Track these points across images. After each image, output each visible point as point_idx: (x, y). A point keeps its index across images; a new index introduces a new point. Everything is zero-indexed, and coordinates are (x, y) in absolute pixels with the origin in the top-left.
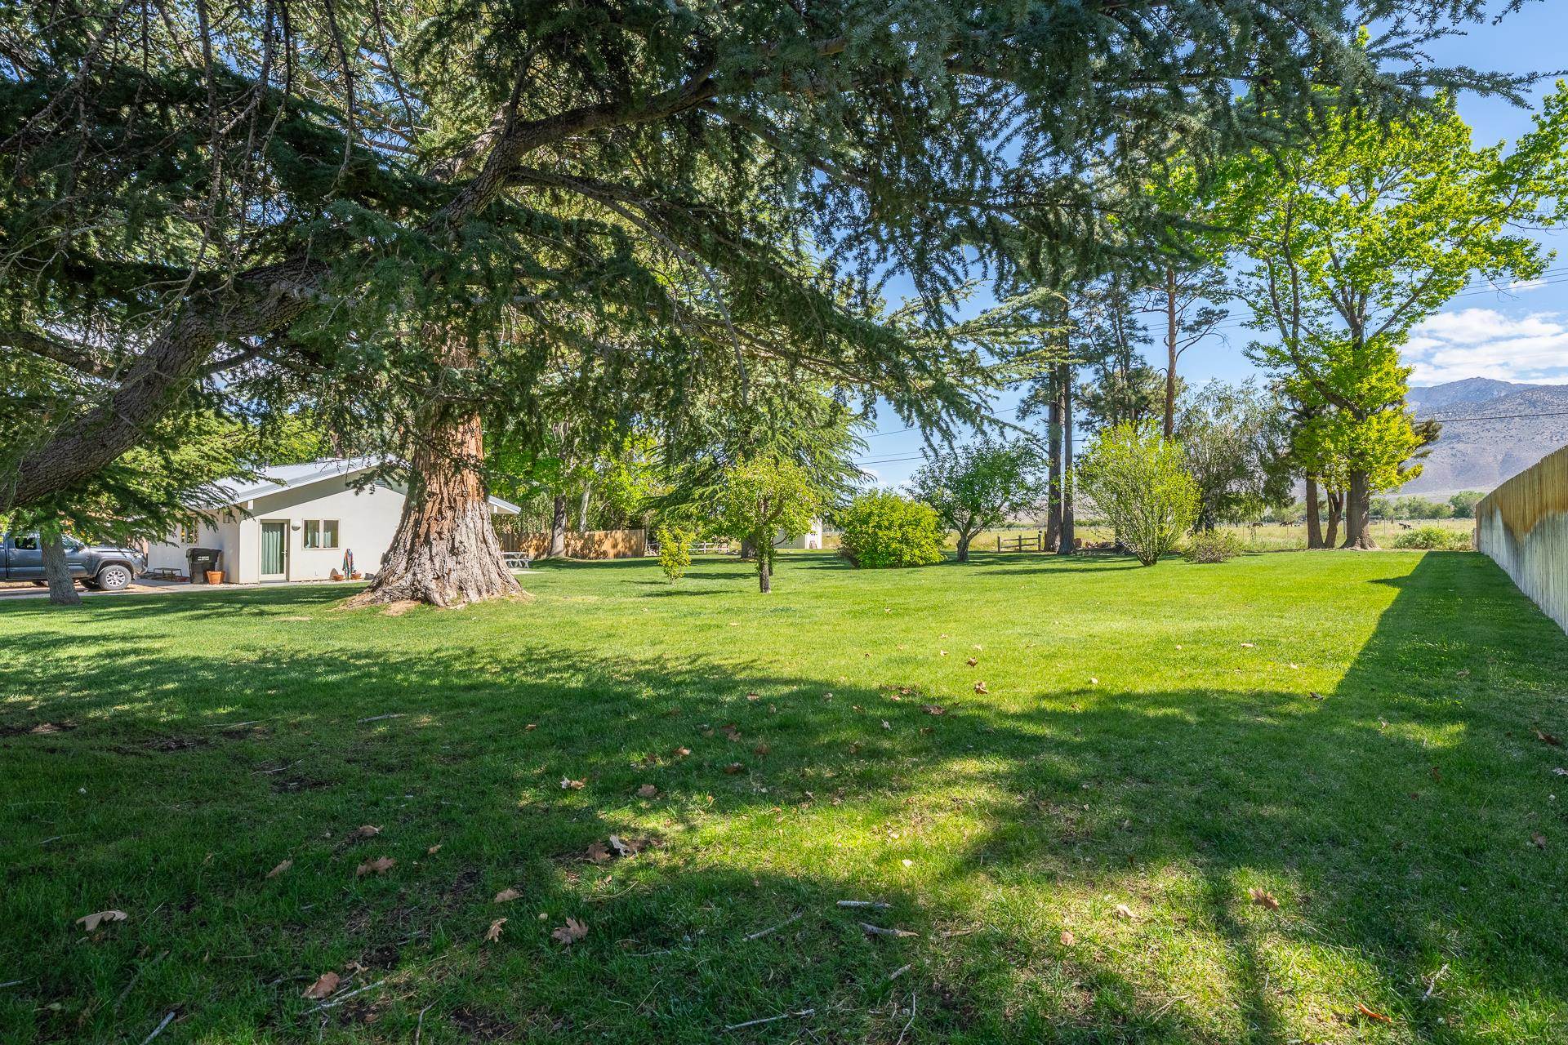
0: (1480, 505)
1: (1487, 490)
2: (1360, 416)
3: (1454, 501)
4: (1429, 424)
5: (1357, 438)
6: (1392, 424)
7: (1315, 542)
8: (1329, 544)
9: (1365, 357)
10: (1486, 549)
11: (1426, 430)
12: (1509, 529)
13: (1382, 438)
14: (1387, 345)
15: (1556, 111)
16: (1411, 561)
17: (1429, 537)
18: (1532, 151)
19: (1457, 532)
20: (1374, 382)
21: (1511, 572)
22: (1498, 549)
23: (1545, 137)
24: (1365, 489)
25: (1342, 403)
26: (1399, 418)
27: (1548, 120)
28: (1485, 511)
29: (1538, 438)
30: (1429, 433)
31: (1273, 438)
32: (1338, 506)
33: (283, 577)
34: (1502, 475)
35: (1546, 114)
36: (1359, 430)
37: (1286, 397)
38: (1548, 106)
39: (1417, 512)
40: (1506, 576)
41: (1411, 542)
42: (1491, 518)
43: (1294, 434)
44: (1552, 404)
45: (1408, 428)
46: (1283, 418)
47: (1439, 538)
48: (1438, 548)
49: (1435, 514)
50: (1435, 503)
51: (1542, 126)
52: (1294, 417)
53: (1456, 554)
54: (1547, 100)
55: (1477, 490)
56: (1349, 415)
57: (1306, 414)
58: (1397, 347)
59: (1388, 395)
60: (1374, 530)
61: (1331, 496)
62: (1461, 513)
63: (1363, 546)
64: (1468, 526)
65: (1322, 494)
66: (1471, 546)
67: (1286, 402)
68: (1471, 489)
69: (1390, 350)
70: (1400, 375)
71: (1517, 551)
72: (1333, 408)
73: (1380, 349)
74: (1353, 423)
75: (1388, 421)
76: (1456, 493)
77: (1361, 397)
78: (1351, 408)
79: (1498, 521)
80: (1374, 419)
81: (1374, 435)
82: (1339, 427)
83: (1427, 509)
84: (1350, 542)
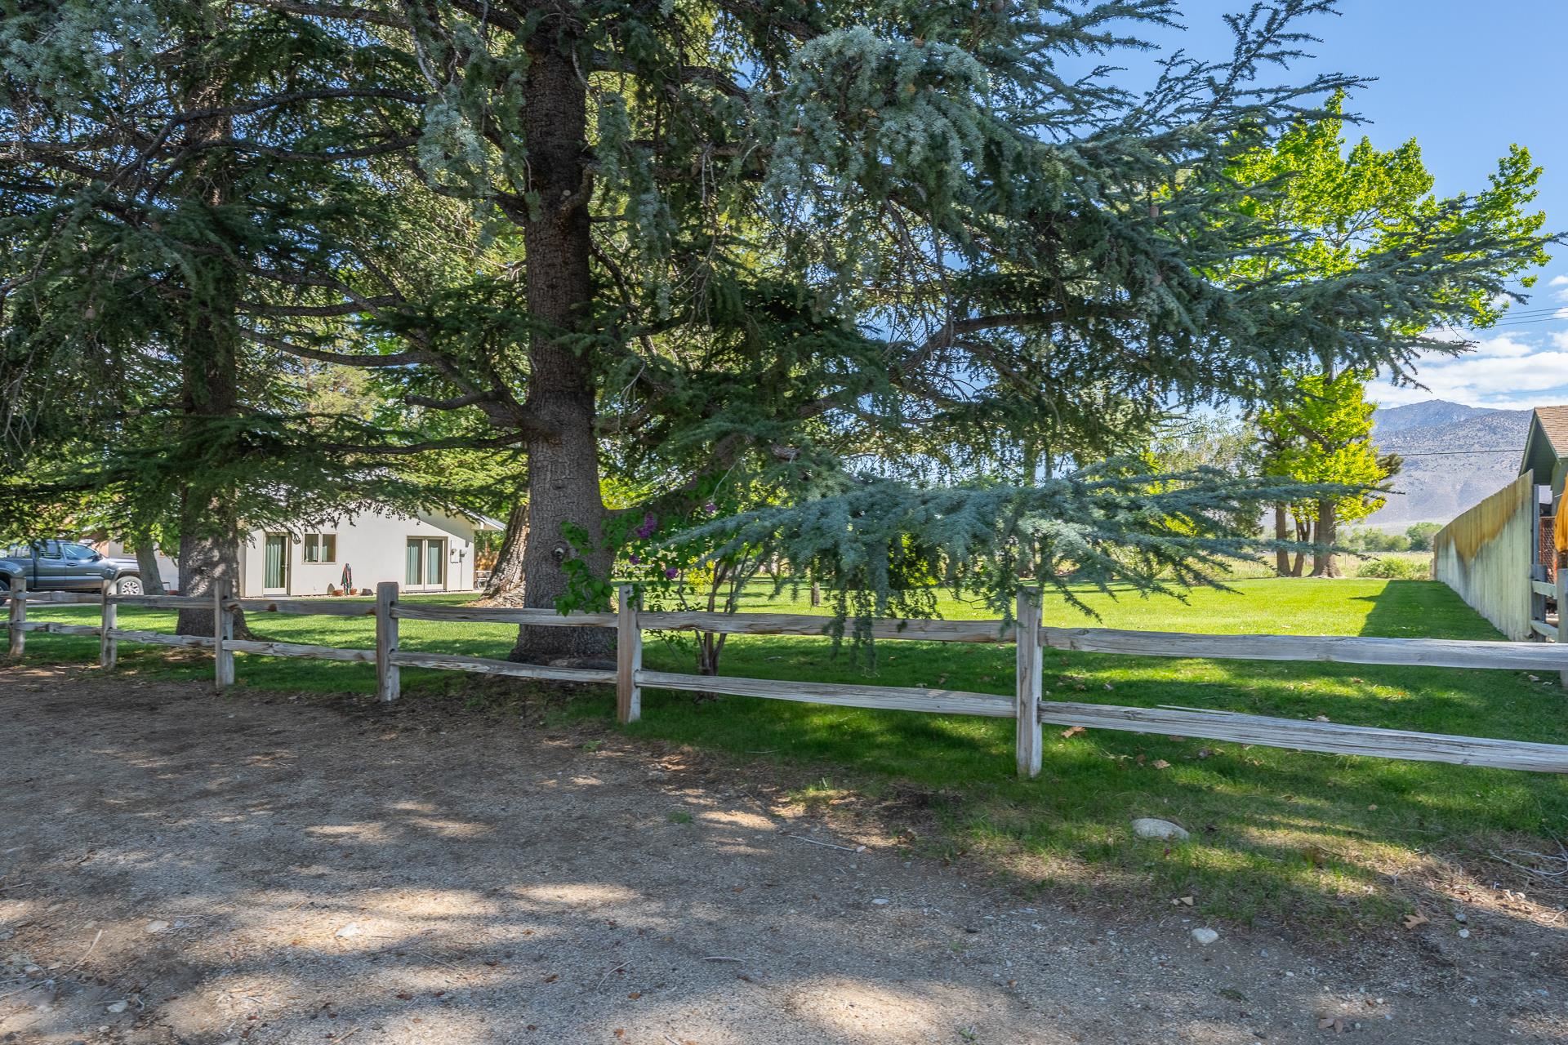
0: (1437, 537)
1: (1444, 521)
2: (1328, 448)
3: (1411, 533)
4: (1392, 457)
5: (1327, 470)
6: (1357, 458)
7: (1283, 570)
8: (1297, 573)
9: (1334, 392)
10: (1442, 578)
11: (1389, 464)
12: (1461, 557)
13: (1348, 471)
14: (1354, 381)
15: (1510, 172)
16: (1378, 586)
17: (1389, 568)
18: (1489, 208)
19: (1416, 564)
20: (1342, 416)
21: (1461, 593)
22: (1451, 575)
23: (1500, 196)
24: (1333, 519)
25: (1312, 436)
26: (1364, 452)
27: (1502, 180)
28: (1442, 542)
29: (1497, 466)
30: (1391, 466)
31: (1246, 468)
32: (1305, 535)
33: (283, 591)
34: (1460, 505)
35: (1502, 175)
36: (1328, 463)
37: (1258, 427)
38: (1503, 168)
39: (1373, 543)
40: (1458, 596)
41: (1373, 572)
42: (1447, 548)
43: (1265, 464)
44: (1512, 430)
45: (1373, 461)
46: (1255, 448)
47: (1398, 569)
48: (1398, 577)
49: (1392, 547)
50: (1391, 536)
51: (1498, 185)
52: (1266, 447)
53: (1416, 581)
54: (1502, 162)
55: (1435, 522)
56: (1319, 447)
57: (1277, 445)
58: (1363, 383)
59: (1355, 430)
60: (1340, 561)
61: (1299, 526)
62: (1419, 546)
63: (1330, 575)
64: (1426, 558)
65: (1290, 523)
66: (1428, 576)
67: (1257, 432)
68: (1428, 521)
69: (1357, 386)
70: (1367, 410)
71: (1465, 572)
72: (1302, 439)
73: (1348, 385)
74: (1323, 456)
75: (1354, 455)
76: (1413, 524)
77: (1330, 431)
78: (1321, 441)
79: (1453, 551)
80: (1342, 452)
81: (1341, 468)
82: (1308, 458)
83: (1384, 541)
84: (1317, 571)
